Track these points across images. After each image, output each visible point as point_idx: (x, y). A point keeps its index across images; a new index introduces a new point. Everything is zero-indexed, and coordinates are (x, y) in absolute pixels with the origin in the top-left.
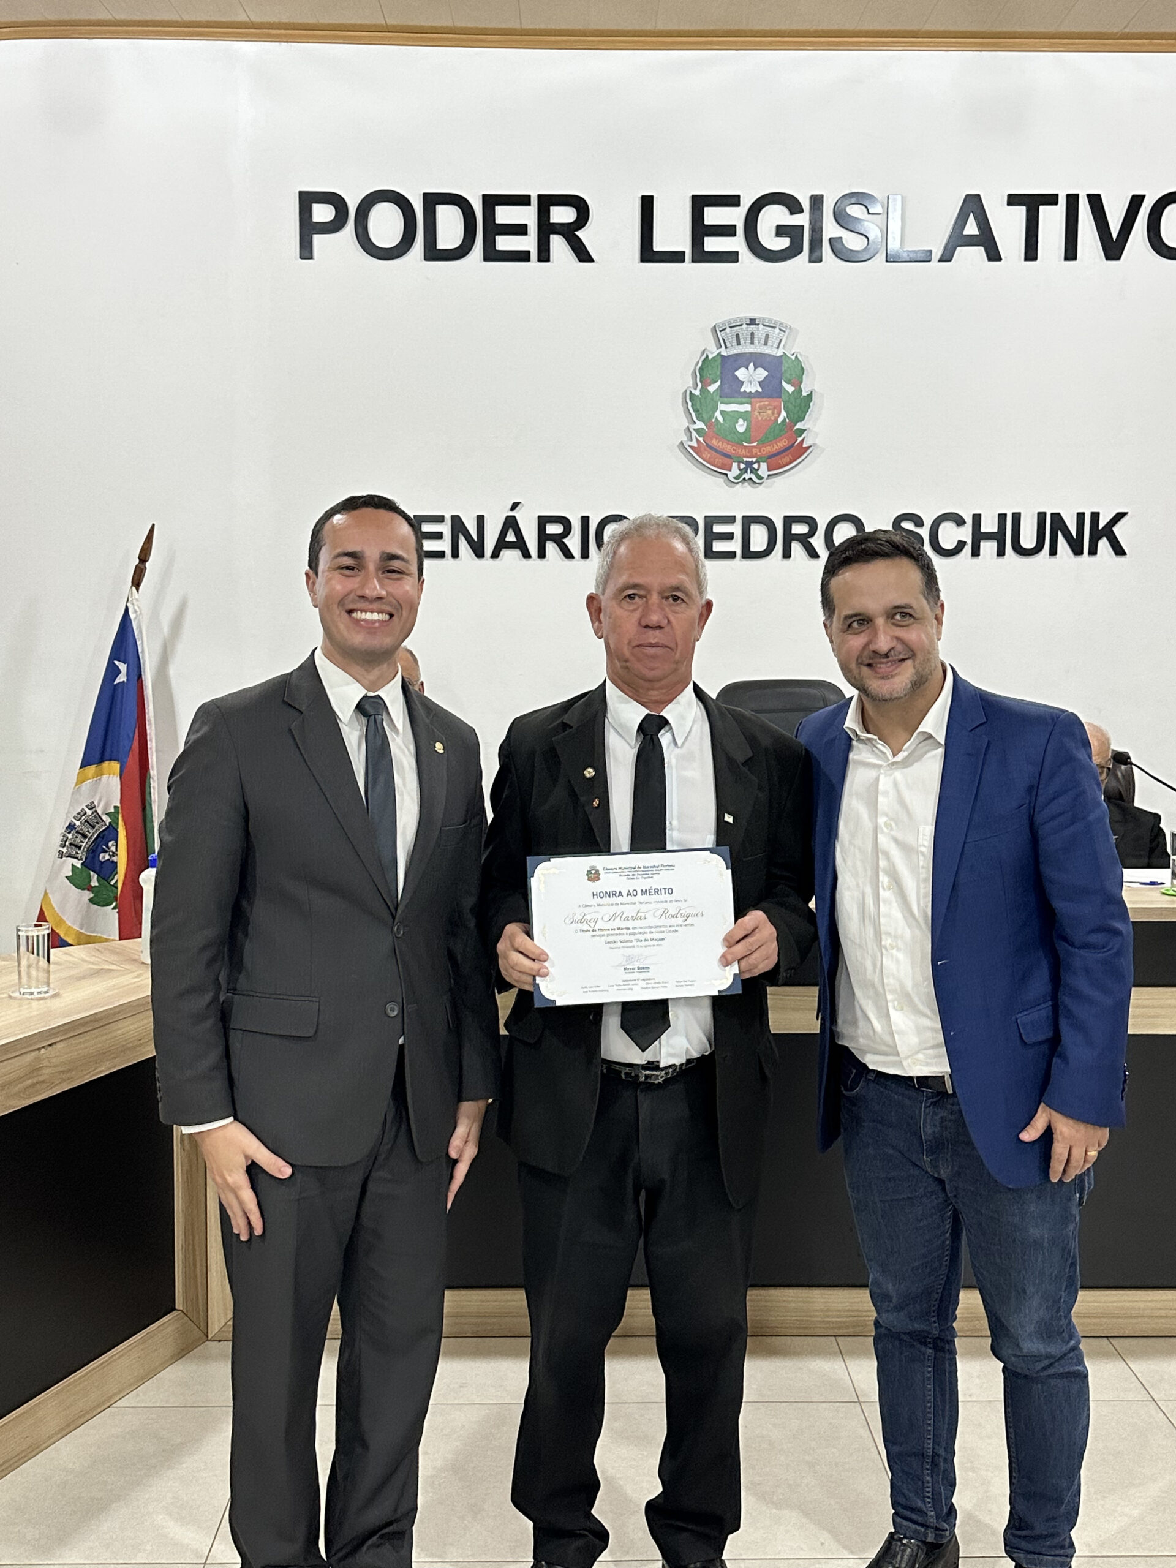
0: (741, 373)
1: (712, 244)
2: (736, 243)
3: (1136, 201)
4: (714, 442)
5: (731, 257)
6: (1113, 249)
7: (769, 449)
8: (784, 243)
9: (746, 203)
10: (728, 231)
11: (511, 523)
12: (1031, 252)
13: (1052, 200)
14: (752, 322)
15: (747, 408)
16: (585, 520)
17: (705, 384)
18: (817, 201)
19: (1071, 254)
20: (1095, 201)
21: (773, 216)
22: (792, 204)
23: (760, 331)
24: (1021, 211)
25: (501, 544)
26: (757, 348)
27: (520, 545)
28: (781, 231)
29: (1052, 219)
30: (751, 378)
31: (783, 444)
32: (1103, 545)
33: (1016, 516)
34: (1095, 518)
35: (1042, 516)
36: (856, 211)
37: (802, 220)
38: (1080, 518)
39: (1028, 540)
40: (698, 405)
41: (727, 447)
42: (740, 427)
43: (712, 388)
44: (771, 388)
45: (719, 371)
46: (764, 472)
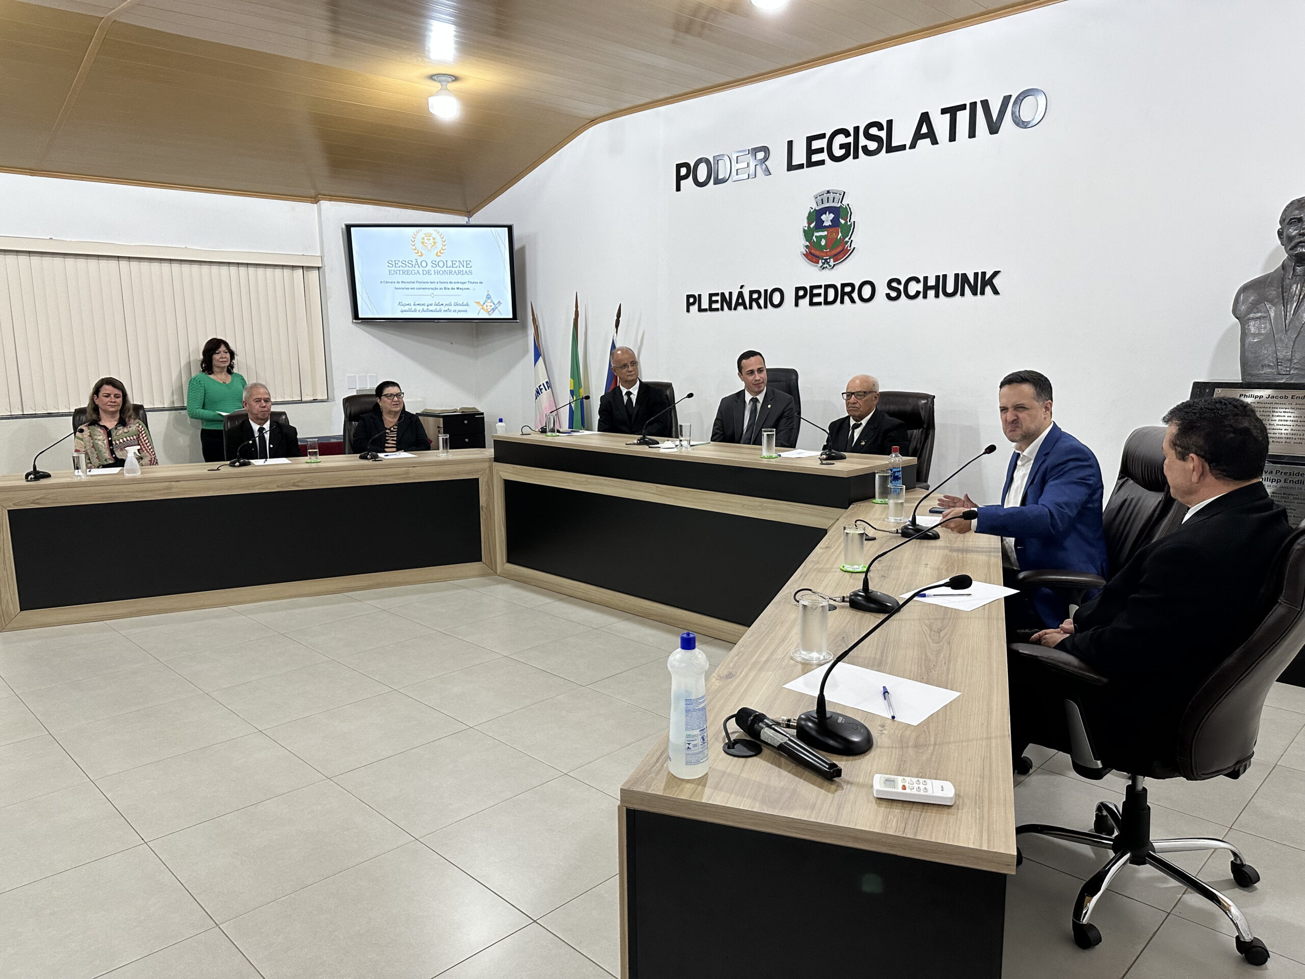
0: (823, 217)
1: (815, 158)
2: (824, 156)
3: (1007, 99)
4: (813, 251)
5: (822, 162)
6: (994, 128)
7: (834, 252)
8: (843, 151)
9: (828, 136)
10: (821, 150)
11: (740, 295)
12: (952, 138)
13: (963, 107)
14: (828, 192)
15: (825, 233)
16: (766, 291)
17: (809, 224)
18: (857, 129)
19: (972, 134)
20: (985, 104)
21: (840, 139)
22: (847, 134)
23: (831, 196)
24: (948, 116)
25: (737, 304)
26: (831, 204)
27: (744, 304)
28: (842, 146)
29: (963, 117)
30: (827, 219)
32: (988, 289)
33: (945, 276)
34: (984, 274)
35: (957, 275)
36: (874, 131)
37: (850, 139)
38: (976, 274)
39: (950, 289)
40: (808, 234)
41: (817, 253)
42: (823, 242)
43: (812, 226)
44: (835, 222)
45: (815, 217)
46: (832, 263)
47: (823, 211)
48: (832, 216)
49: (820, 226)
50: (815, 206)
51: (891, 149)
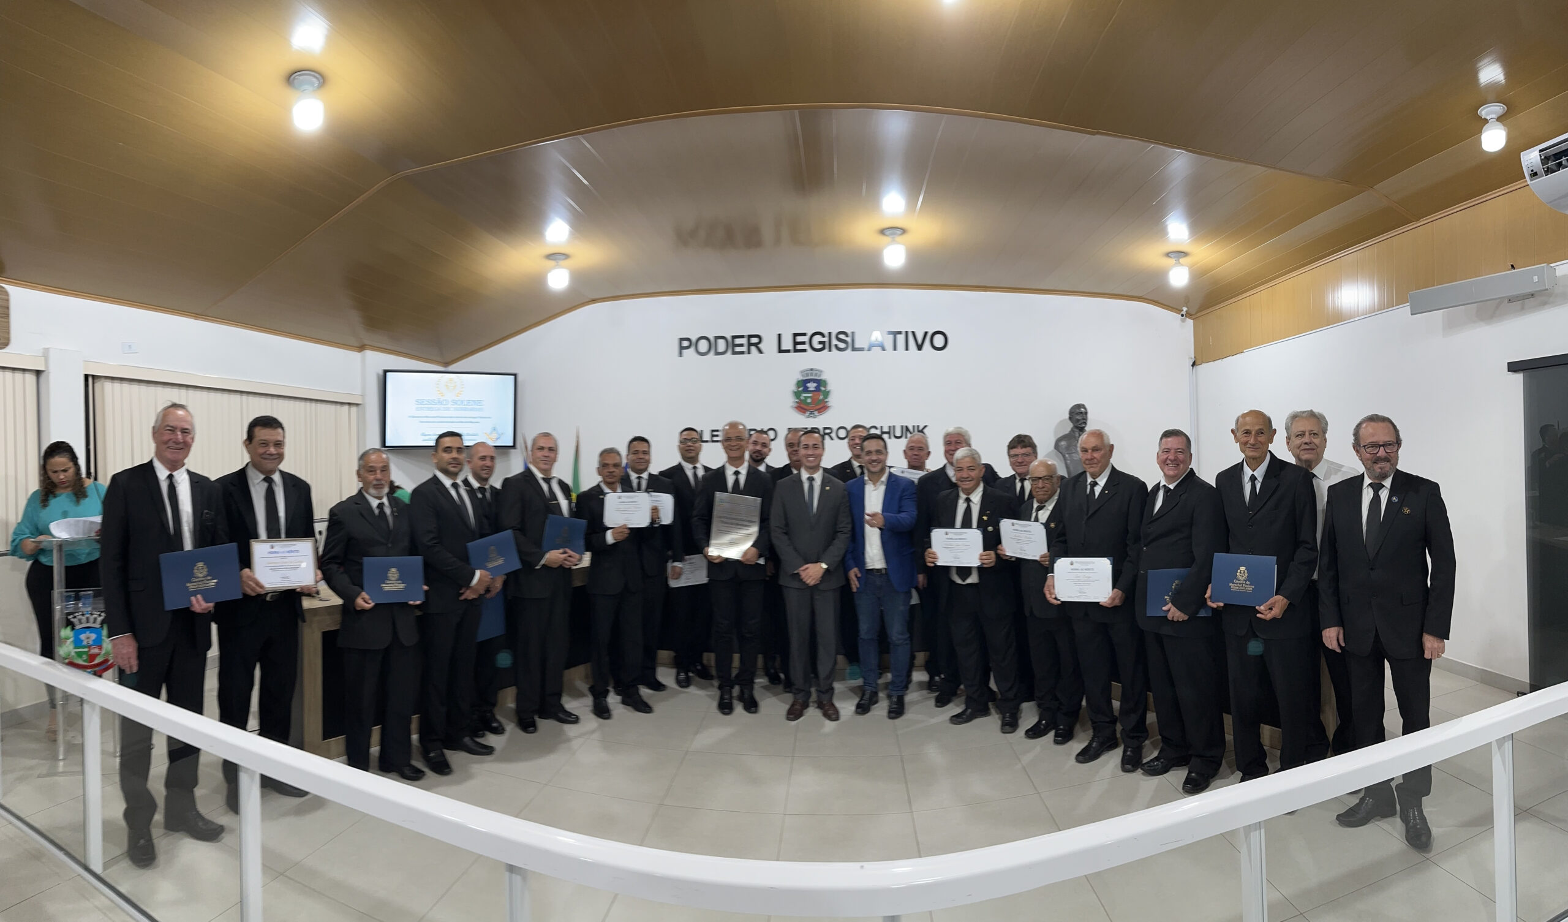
0: (809, 385)
1: (799, 347)
2: (806, 347)
3: (926, 333)
4: (802, 406)
5: (804, 351)
6: (920, 347)
7: (818, 407)
8: (820, 346)
9: (809, 335)
10: (803, 343)
12: (895, 348)
13: (900, 333)
14: (812, 370)
15: (811, 395)
17: (798, 388)
18: (830, 334)
19: (907, 348)
20: (913, 333)
21: (818, 338)
22: (823, 336)
23: (814, 372)
24: (891, 336)
26: (814, 377)
28: (820, 343)
29: (901, 339)
30: (812, 386)
31: (821, 406)
33: (895, 427)
35: (902, 427)
36: (842, 336)
37: (826, 339)
40: (797, 394)
41: (805, 407)
42: (809, 401)
44: (818, 389)
45: (803, 384)
46: (815, 414)
47: (809, 381)
48: (815, 385)
49: (806, 390)
50: (801, 378)
51: (854, 349)
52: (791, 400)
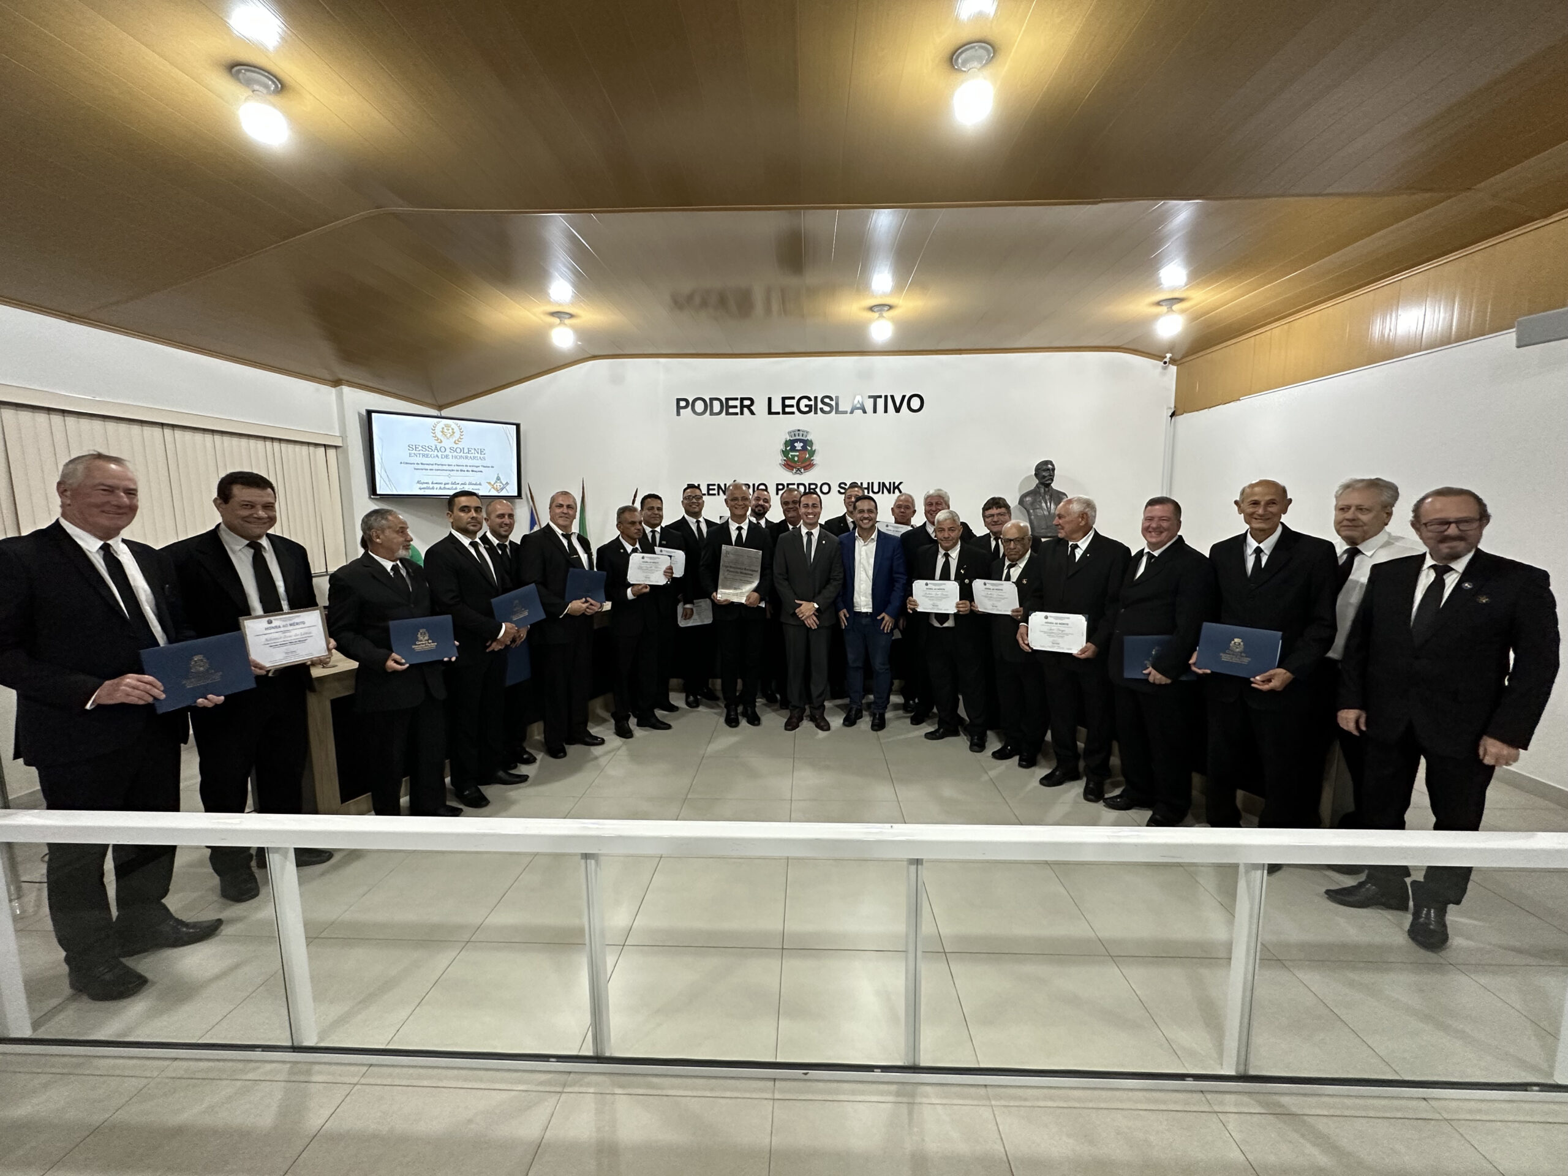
0: (796, 444)
1: (787, 410)
2: (794, 409)
3: (904, 397)
4: (789, 463)
5: (793, 413)
6: (898, 410)
7: (804, 465)
8: (807, 409)
9: (797, 399)
10: (792, 406)
12: (875, 411)
13: (880, 397)
14: (799, 430)
15: (797, 454)
16: (754, 485)
17: (786, 447)
18: (816, 398)
19: (886, 411)
20: (892, 397)
21: (804, 402)
22: (810, 399)
23: (801, 433)
24: (872, 400)
26: (801, 437)
28: (806, 406)
29: (881, 402)
30: (799, 446)
31: (808, 463)
32: (897, 491)
33: (872, 483)
34: (894, 483)
35: (879, 483)
36: (827, 400)
37: (812, 403)
38: (890, 483)
39: (876, 490)
40: (785, 453)
41: (793, 465)
42: (796, 459)
43: (788, 448)
44: (804, 448)
45: (790, 444)
46: (802, 470)
47: (796, 441)
48: (802, 444)
49: (793, 449)
50: (788, 438)
51: (837, 412)
52: (780, 458)
